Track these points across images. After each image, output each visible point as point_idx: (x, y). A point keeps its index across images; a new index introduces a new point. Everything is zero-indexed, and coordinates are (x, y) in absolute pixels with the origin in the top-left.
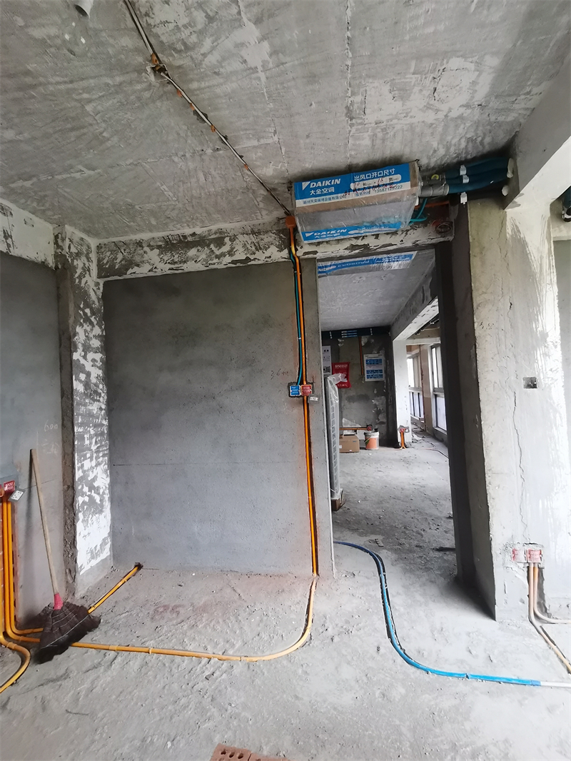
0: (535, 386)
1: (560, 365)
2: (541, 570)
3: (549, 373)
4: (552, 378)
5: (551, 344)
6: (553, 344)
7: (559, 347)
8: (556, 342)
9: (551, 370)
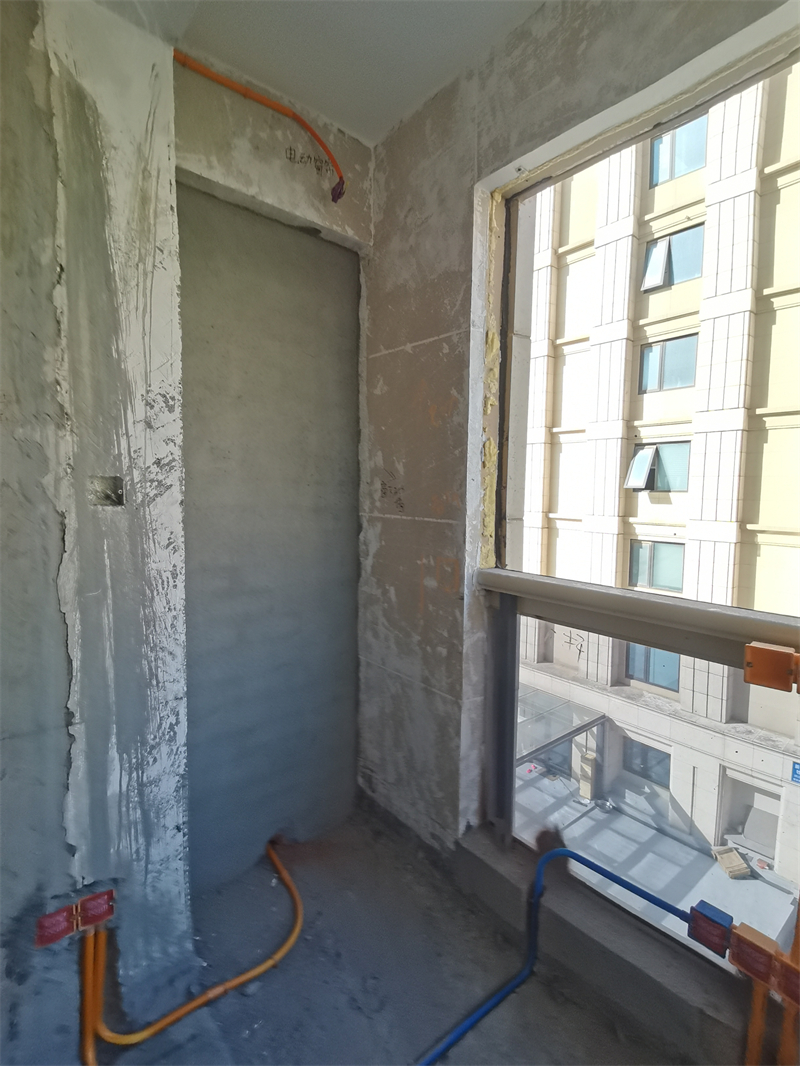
0: (118, 501)
1: (178, 453)
2: (112, 934)
3: (154, 469)
4: (160, 482)
5: (160, 399)
6: (166, 402)
7: (178, 410)
8: (173, 398)
9: (158, 462)
